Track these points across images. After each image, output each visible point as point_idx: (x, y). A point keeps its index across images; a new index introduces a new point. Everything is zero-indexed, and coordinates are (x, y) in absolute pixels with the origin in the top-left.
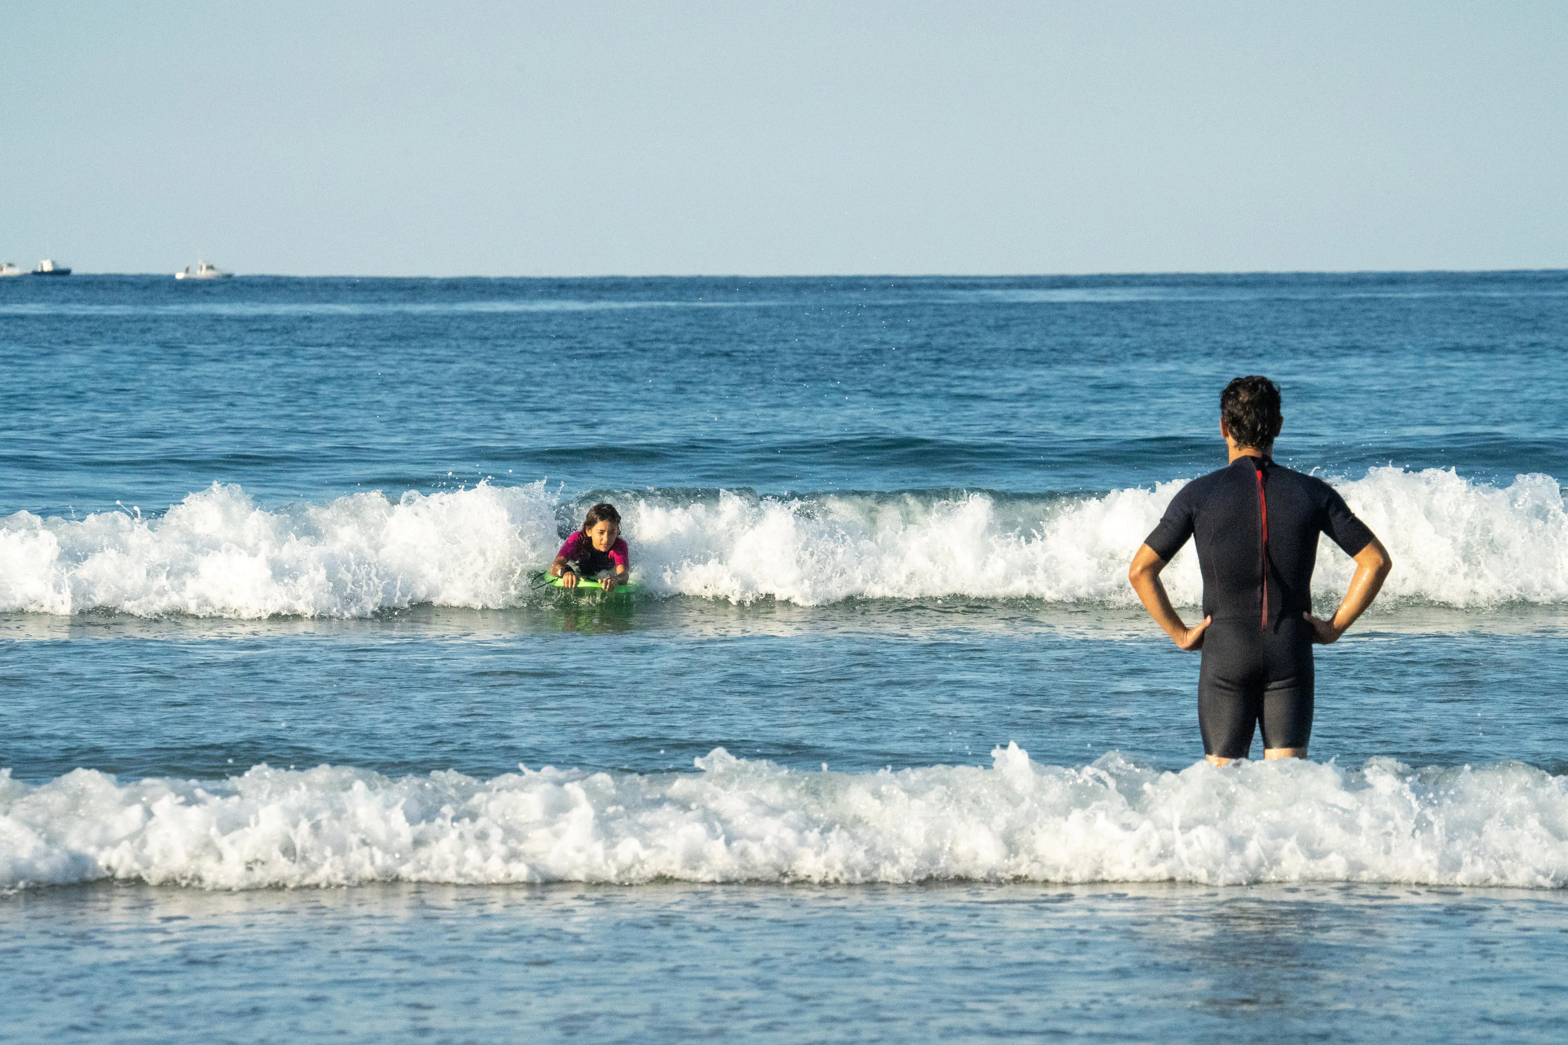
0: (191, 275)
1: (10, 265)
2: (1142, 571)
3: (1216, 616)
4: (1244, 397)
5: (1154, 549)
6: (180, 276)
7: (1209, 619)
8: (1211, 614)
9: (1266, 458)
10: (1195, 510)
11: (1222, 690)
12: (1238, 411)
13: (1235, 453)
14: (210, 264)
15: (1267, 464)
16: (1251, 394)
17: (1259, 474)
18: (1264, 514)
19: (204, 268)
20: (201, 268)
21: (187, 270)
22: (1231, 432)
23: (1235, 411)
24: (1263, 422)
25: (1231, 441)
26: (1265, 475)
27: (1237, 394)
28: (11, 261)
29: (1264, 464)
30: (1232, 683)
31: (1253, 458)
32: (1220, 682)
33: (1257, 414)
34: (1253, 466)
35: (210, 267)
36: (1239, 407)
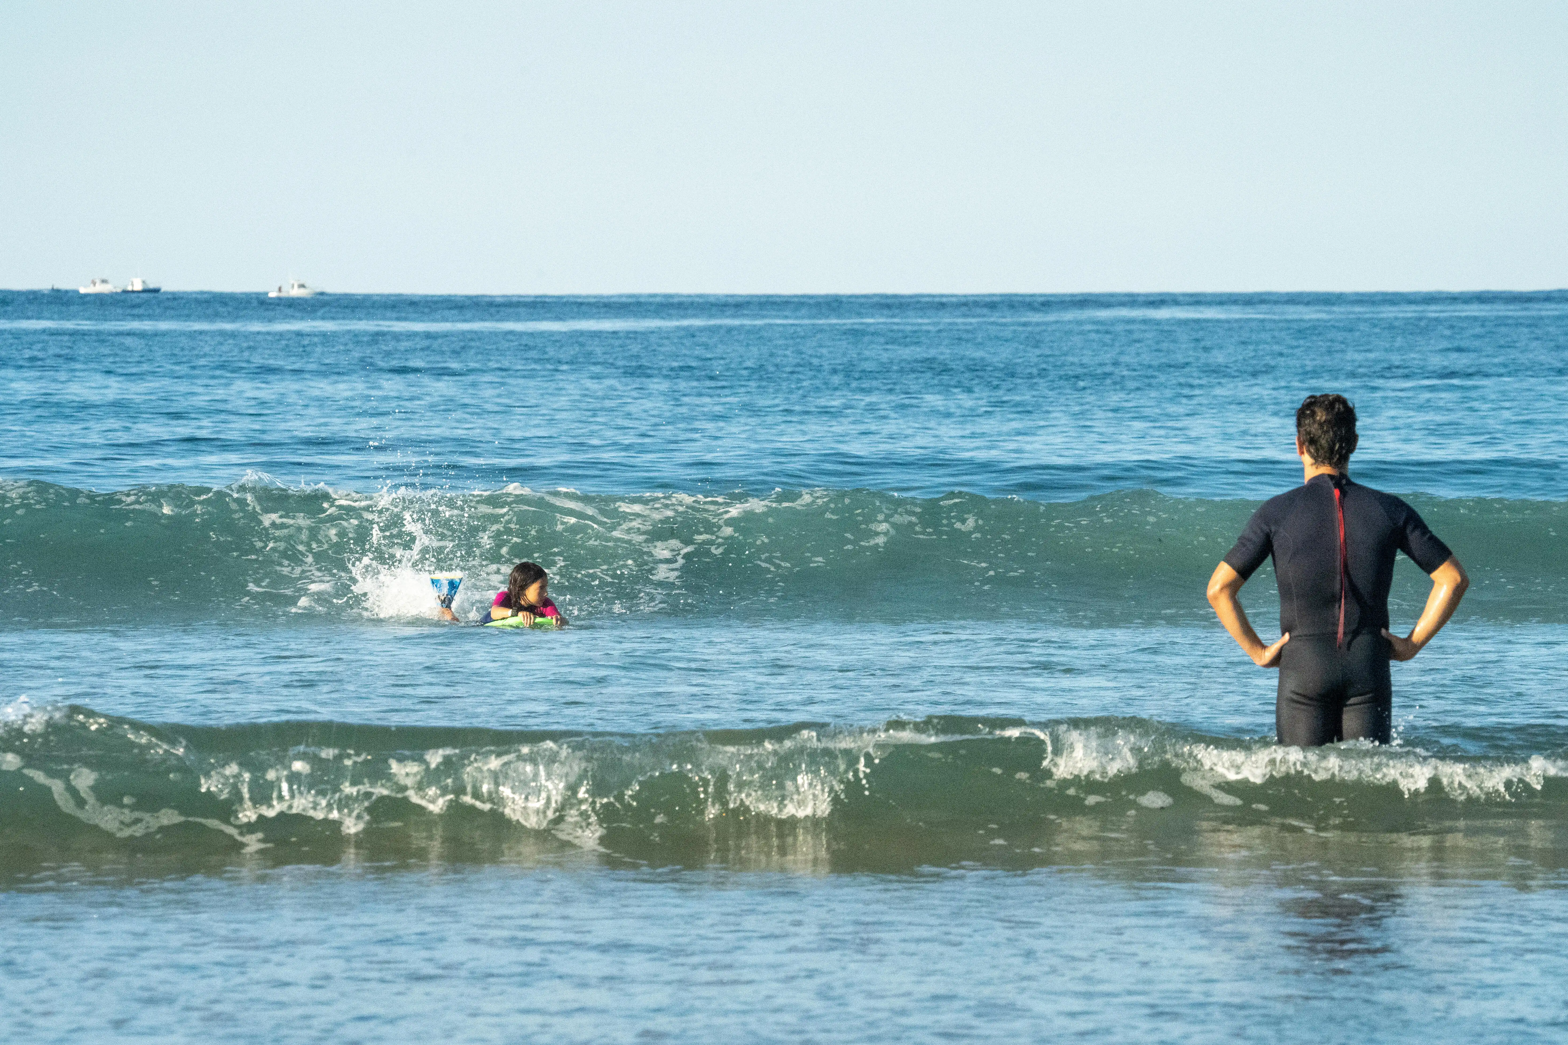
0: (283, 294)
1: (104, 281)
2: (1222, 589)
3: (1293, 634)
4: (1321, 415)
5: (1234, 568)
6: (273, 294)
7: (1287, 636)
8: (1290, 631)
9: (1343, 476)
10: (1273, 529)
11: (1298, 706)
12: (1314, 429)
13: (1311, 470)
14: (302, 282)
15: (1344, 482)
16: (1327, 414)
17: (1336, 493)
18: (1342, 534)
19: (296, 286)
20: (293, 286)
21: (280, 289)
22: (1309, 451)
23: (1313, 430)
24: (1341, 441)
25: (1307, 459)
26: (1343, 493)
27: (1313, 414)
28: (104, 277)
29: (1342, 481)
30: (1311, 699)
31: (1331, 477)
32: (1295, 697)
33: (1335, 433)
34: (1331, 484)
35: (302, 286)
36: (1316, 426)
